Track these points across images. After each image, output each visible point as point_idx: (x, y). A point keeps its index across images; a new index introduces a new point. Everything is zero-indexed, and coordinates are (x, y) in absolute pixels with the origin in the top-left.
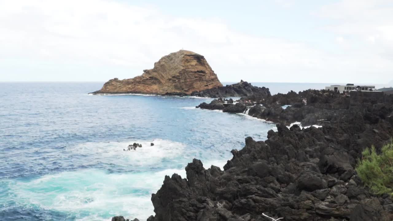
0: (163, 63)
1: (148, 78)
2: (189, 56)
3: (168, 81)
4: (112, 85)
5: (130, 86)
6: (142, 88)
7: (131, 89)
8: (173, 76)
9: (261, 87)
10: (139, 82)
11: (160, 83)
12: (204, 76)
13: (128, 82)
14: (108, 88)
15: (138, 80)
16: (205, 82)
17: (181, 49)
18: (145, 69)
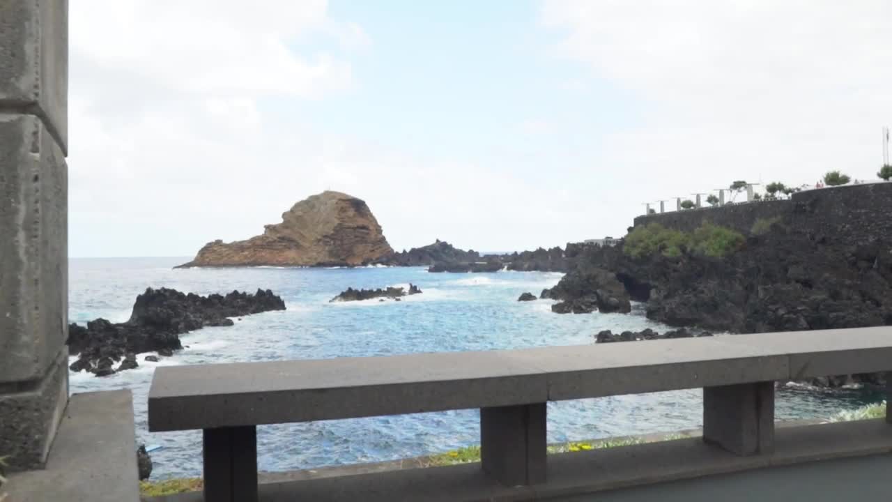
0: (300, 213)
1: (276, 238)
2: (344, 200)
3: (315, 243)
4: (215, 251)
5: (246, 253)
6: (268, 256)
7: (249, 258)
8: (324, 234)
9: (467, 251)
10: (262, 247)
11: (298, 246)
12: (368, 234)
13: (242, 246)
14: (207, 257)
15: (259, 242)
16: (371, 245)
17: (327, 189)
18: (267, 224)
